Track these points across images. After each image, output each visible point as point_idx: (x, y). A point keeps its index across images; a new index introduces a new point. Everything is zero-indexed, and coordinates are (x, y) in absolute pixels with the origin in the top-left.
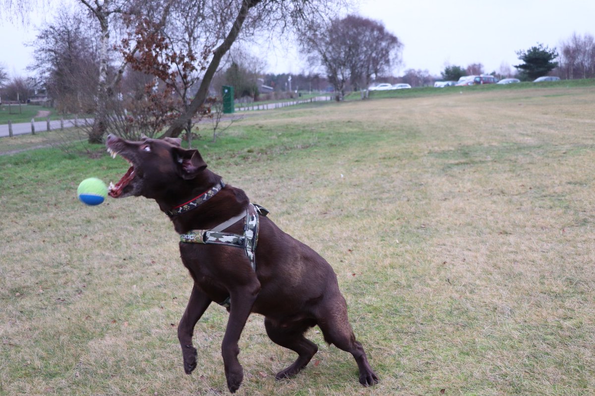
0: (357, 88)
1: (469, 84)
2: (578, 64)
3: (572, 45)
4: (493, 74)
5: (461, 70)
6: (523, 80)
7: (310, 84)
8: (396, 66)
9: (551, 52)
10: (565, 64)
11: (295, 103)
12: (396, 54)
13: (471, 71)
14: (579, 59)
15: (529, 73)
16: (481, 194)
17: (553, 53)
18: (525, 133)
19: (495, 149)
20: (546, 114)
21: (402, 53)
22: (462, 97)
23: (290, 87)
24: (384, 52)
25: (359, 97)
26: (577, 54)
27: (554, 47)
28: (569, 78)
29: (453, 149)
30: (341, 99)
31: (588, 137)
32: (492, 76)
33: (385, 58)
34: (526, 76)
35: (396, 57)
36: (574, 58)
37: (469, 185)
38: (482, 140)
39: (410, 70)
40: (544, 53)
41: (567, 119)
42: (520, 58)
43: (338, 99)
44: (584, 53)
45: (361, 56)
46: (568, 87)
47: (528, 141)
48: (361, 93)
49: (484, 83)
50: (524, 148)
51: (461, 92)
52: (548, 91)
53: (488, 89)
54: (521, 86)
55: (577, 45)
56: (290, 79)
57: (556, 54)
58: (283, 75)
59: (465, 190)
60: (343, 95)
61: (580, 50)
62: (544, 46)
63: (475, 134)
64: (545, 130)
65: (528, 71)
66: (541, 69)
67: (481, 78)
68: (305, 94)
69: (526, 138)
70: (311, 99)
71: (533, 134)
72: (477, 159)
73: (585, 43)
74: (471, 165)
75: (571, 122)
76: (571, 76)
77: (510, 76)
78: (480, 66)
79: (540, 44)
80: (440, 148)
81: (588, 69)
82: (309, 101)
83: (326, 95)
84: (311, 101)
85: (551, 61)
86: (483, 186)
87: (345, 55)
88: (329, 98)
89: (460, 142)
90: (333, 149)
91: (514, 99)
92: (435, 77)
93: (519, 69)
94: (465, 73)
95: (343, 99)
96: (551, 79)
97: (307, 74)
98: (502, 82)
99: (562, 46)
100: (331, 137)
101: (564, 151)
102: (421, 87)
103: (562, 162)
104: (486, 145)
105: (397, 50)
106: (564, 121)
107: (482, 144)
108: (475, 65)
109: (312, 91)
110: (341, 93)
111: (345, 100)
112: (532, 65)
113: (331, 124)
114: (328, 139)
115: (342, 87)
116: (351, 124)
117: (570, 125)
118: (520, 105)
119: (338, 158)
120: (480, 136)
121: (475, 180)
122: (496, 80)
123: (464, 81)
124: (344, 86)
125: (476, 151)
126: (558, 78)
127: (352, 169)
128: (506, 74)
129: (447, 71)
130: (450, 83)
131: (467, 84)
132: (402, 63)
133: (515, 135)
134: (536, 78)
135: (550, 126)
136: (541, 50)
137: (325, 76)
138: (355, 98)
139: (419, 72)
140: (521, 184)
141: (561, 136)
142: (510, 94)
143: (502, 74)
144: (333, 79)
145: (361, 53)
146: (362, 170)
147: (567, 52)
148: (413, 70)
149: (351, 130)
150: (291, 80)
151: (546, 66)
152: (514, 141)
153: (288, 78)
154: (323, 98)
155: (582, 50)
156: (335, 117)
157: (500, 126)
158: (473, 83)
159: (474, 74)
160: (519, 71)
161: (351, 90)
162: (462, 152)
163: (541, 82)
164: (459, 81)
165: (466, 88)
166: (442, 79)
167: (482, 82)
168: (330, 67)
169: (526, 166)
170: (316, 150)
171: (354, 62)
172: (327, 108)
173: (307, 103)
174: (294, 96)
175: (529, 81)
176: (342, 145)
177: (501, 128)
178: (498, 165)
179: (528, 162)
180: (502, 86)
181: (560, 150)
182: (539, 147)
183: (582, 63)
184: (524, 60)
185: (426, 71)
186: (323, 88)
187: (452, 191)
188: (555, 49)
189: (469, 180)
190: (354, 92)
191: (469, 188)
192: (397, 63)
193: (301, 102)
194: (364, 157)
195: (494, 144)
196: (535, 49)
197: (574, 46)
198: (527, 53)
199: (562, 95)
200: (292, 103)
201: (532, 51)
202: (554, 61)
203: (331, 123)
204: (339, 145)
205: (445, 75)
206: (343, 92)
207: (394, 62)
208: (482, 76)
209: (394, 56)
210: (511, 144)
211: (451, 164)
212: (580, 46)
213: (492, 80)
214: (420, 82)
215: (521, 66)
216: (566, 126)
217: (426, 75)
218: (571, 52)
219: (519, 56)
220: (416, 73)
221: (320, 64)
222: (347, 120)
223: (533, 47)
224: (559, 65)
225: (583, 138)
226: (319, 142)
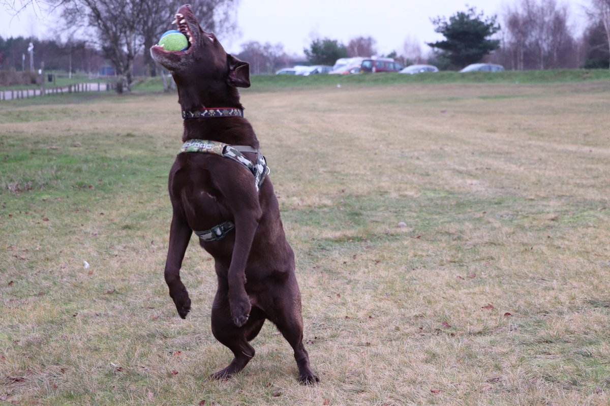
0: (157, 71)
1: (353, 72)
2: (531, 44)
3: (521, 12)
4: (393, 55)
5: (339, 46)
6: (443, 68)
7: (69, 59)
8: (225, 34)
9: (489, 22)
10: (510, 43)
11: (38, 92)
12: (226, 14)
13: (356, 49)
14: (533, 36)
15: (451, 57)
16: (398, 329)
17: (492, 24)
18: (462, 168)
19: (413, 204)
20: (494, 131)
21: (237, 12)
22: (341, 94)
23: (32, 62)
24: (205, 9)
25: (160, 88)
26: (530, 27)
27: (494, 15)
28: (516, 68)
29: (328, 202)
30: (125, 89)
31: (584, 182)
32: (391, 60)
33: (207, 19)
34: (447, 61)
35: (227, 18)
36: (525, 34)
37: (367, 300)
38: (385, 183)
39: (252, 44)
40: (477, 22)
41: (533, 142)
42: (438, 31)
43: (119, 89)
44: (542, 28)
45: (163, 13)
46: (517, 83)
47: (474, 189)
48: (162, 80)
49: (378, 71)
50: (470, 204)
51: (339, 86)
52: (485, 88)
53: (386, 81)
54: (439, 78)
55: (530, 13)
56: (31, 48)
57: (496, 25)
58: (20, 39)
59: (361, 314)
60: (130, 82)
61: (534, 21)
62: (478, 12)
63: (371, 169)
64: (498, 163)
65: (450, 53)
66: (473, 51)
67: (372, 61)
68: (60, 77)
69: (469, 181)
70: (70, 87)
71: (480, 172)
72: (380, 229)
73: (542, 9)
74: (369, 243)
75: (543, 149)
76: (521, 65)
77: (420, 61)
78: (370, 41)
79: (470, 7)
80: (302, 200)
81: (547, 54)
82: (66, 90)
83: (98, 81)
84: (70, 92)
85: (488, 38)
86: (400, 307)
87: (132, 9)
88: (103, 87)
89: (342, 187)
90: (83, 196)
91: (429, 100)
92: (295, 58)
93: (436, 49)
94: (344, 53)
95: (129, 89)
96: (490, 68)
97: (64, 40)
98: (409, 70)
99: (506, 13)
100: (84, 167)
101: (552, 216)
102: (270, 74)
103: (557, 243)
104: (394, 195)
105: (228, 6)
106: (529, 146)
107: (386, 192)
108: (361, 39)
109: (73, 71)
110: (125, 78)
111: (133, 92)
112: (457, 42)
113: (92, 137)
114: (79, 170)
115: (127, 67)
116: (132, 139)
117: (543, 155)
118: (443, 112)
119: (87, 219)
120: (381, 174)
121: (381, 287)
122: (398, 66)
123: (344, 65)
124: (131, 67)
125: (375, 209)
126: (501, 67)
127: (112, 246)
128: (413, 56)
129: (315, 48)
130: (320, 69)
131: (350, 71)
132: (237, 30)
133: (446, 174)
134: (464, 66)
135: (507, 156)
136: (472, 18)
137: (98, 47)
138: (152, 88)
139: (267, 47)
140: (484, 303)
141: (533, 179)
142: (423, 91)
143: (407, 56)
144: (111, 53)
145: (163, 8)
146: (134, 249)
147: (514, 23)
148: (257, 43)
149: (130, 152)
150: (34, 49)
151: (481, 45)
152: (447, 187)
153: (28, 46)
154: (93, 87)
155: (538, 21)
156: (103, 125)
157: (416, 154)
158: (360, 70)
159: (360, 55)
160: (436, 53)
161: (145, 74)
162: (348, 209)
163: (472, 73)
164: (335, 67)
165: (348, 79)
166: (306, 60)
167: (374, 69)
168: (105, 30)
169: (485, 251)
170: (45, 197)
171: (150, 24)
172: (96, 106)
173: (62, 94)
174: (38, 80)
175: (452, 69)
176: (102, 187)
177: (418, 158)
178: (425, 245)
179: (486, 239)
180: (407, 77)
181: (542, 212)
182: (499, 203)
183: (537, 44)
184: (445, 35)
185: (279, 47)
186: (94, 69)
187: (331, 315)
188: (496, 16)
189: (367, 286)
190: (150, 78)
191: (369, 307)
192: (227, 28)
193: (51, 91)
194: (144, 217)
195: (411, 193)
196: (462, 16)
197: (525, 14)
198: (449, 23)
199: (509, 97)
200: (31, 93)
201: (457, 18)
202: (494, 37)
203: (94, 136)
204: (98, 188)
205: (311, 54)
206: (129, 76)
207: (221, 26)
208: (374, 58)
209: (222, 17)
210: (443, 195)
211: (327, 239)
212: (534, 15)
213: (392, 66)
214: (268, 65)
215: (439, 45)
216: (536, 158)
217: (279, 54)
218: (521, 23)
219: (436, 26)
220: (262, 49)
221: (86, 23)
222: (125, 133)
223: (460, 12)
224: (501, 46)
225: (578, 185)
226: (57, 178)
